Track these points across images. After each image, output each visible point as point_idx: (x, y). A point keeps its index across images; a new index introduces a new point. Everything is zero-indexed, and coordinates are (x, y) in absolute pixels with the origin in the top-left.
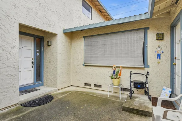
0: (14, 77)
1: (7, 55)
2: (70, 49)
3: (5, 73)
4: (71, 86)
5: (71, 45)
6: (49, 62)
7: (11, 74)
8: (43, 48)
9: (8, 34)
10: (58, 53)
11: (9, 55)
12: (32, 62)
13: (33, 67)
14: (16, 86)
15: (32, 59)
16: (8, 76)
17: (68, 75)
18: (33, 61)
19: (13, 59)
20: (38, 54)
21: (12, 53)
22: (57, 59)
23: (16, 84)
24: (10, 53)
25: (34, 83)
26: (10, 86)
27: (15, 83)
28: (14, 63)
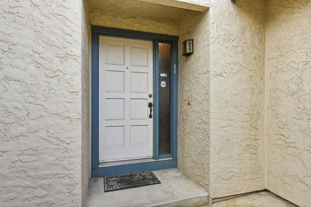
0: (66, 146)
1: (49, 80)
2: (260, 59)
3: (43, 134)
4: (265, 190)
5: (264, 44)
6: (189, 105)
7: (57, 135)
8: (175, 66)
9: (50, 18)
10: (212, 73)
11: (54, 81)
12: (150, 105)
13: (150, 116)
14: (72, 172)
15: (150, 96)
16: (51, 142)
17: (252, 151)
18: (151, 100)
19: (66, 93)
20: (163, 84)
21: (61, 74)
22: (208, 94)
23: (72, 167)
24: (57, 74)
25: (153, 158)
26: (55, 172)
27: (71, 164)
28: (68, 105)
